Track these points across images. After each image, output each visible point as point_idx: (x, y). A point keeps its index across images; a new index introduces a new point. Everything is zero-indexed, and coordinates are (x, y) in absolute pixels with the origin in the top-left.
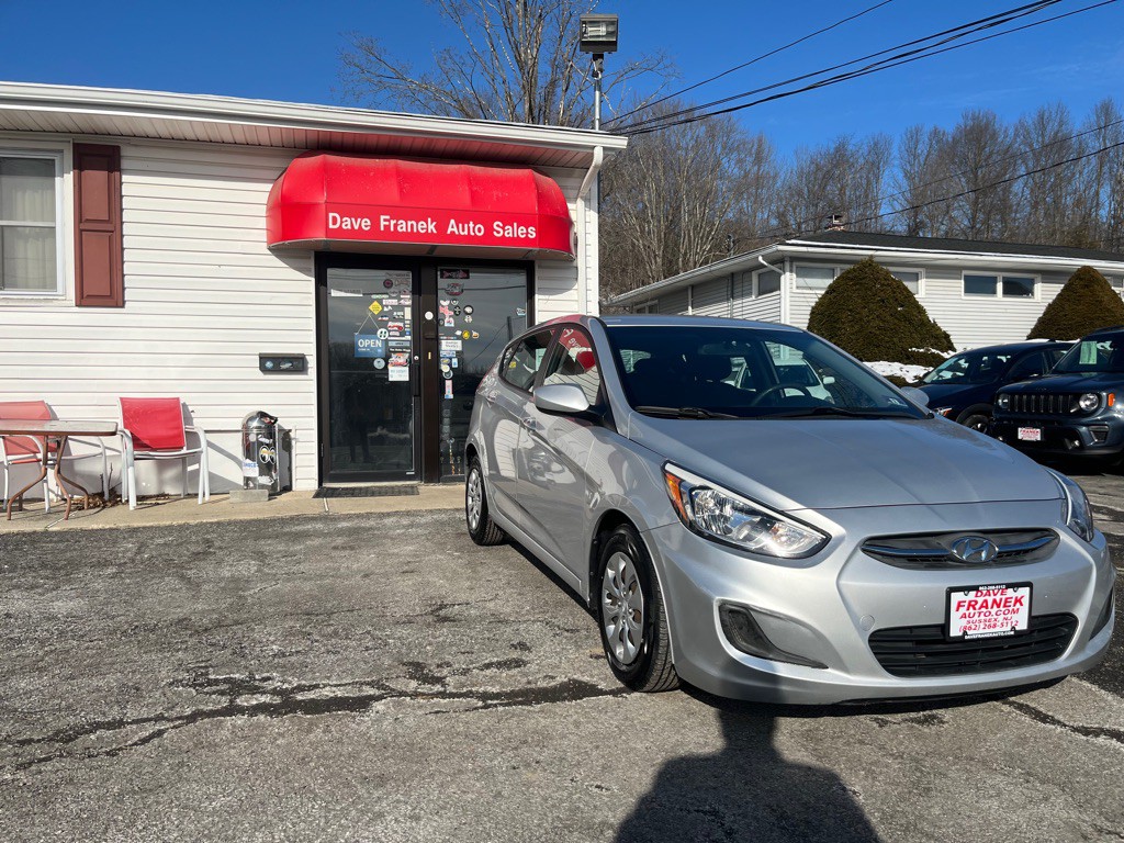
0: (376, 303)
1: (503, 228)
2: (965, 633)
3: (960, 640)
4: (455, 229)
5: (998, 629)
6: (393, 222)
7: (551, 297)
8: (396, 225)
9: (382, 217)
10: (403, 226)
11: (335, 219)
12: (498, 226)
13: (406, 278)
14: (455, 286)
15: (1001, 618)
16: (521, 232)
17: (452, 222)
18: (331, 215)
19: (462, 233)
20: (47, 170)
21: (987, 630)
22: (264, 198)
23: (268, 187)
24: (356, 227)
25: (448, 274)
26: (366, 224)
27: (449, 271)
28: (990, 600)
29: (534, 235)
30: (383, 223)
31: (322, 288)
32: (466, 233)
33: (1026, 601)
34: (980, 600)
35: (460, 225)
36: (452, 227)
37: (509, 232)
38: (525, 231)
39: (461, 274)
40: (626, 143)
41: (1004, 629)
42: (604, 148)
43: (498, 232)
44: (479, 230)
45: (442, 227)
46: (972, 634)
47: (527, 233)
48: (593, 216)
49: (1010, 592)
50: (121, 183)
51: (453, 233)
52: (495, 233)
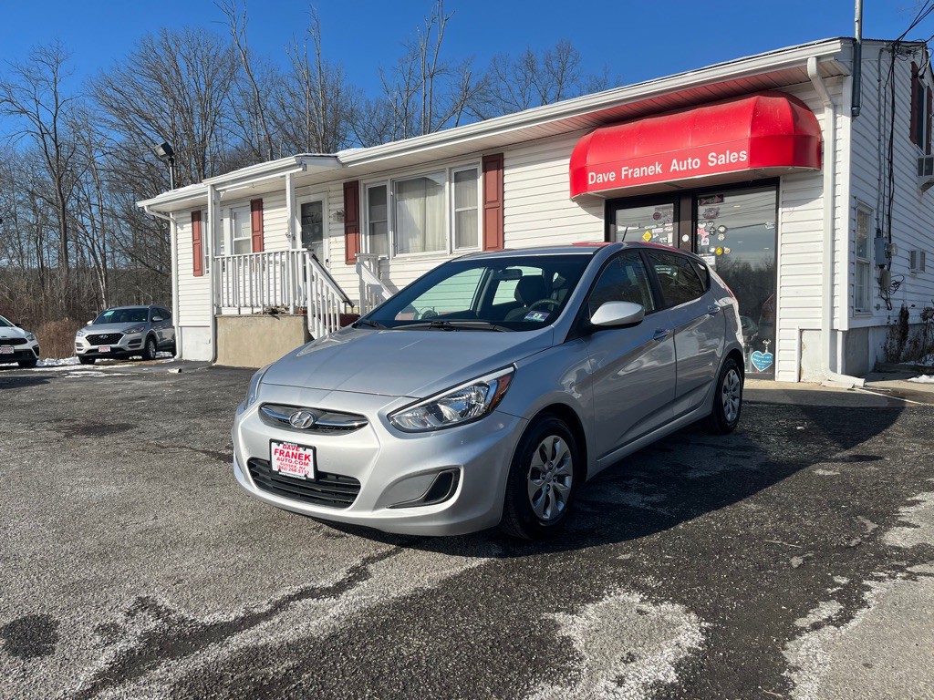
0: (647, 233)
1: (717, 158)
2: (280, 470)
3: (277, 473)
4: (677, 167)
5: (297, 473)
6: (630, 171)
7: (796, 208)
8: (632, 173)
9: (623, 169)
10: (638, 173)
11: (592, 176)
12: (712, 156)
13: (668, 210)
14: (710, 210)
15: (298, 466)
16: (732, 157)
17: (675, 161)
18: (590, 174)
19: (682, 169)
20: (472, 175)
21: (291, 472)
22: (567, 169)
23: (568, 161)
24: (606, 180)
25: (705, 201)
26: (612, 176)
27: (706, 198)
28: (291, 452)
29: (745, 157)
30: (624, 173)
31: (612, 226)
32: (685, 168)
33: (311, 458)
34: (286, 451)
35: (681, 163)
36: (675, 166)
37: (722, 160)
38: (737, 156)
39: (717, 199)
40: (839, 46)
41: (300, 474)
42: (818, 58)
43: (712, 162)
44: (696, 164)
45: (666, 166)
46: (284, 472)
47: (739, 157)
48: (845, 122)
49: (301, 450)
50: (503, 176)
51: (675, 170)
52: (710, 164)
